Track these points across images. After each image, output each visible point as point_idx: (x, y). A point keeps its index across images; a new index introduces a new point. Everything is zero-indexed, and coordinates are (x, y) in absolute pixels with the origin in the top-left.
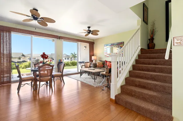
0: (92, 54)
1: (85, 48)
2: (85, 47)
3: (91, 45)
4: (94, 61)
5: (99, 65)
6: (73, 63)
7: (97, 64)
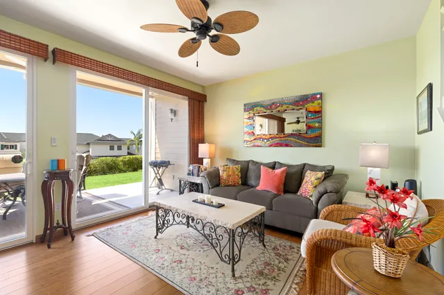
0: (197, 136)
1: (171, 116)
2: (174, 112)
3: (196, 103)
4: (205, 161)
5: (229, 176)
6: (133, 163)
7: (223, 175)
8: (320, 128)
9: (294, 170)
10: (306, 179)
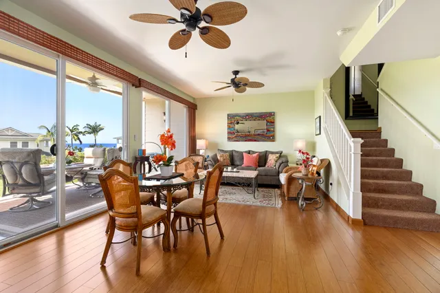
4: (201, 151)
8: (274, 131)
9: (261, 154)
10: (269, 159)
